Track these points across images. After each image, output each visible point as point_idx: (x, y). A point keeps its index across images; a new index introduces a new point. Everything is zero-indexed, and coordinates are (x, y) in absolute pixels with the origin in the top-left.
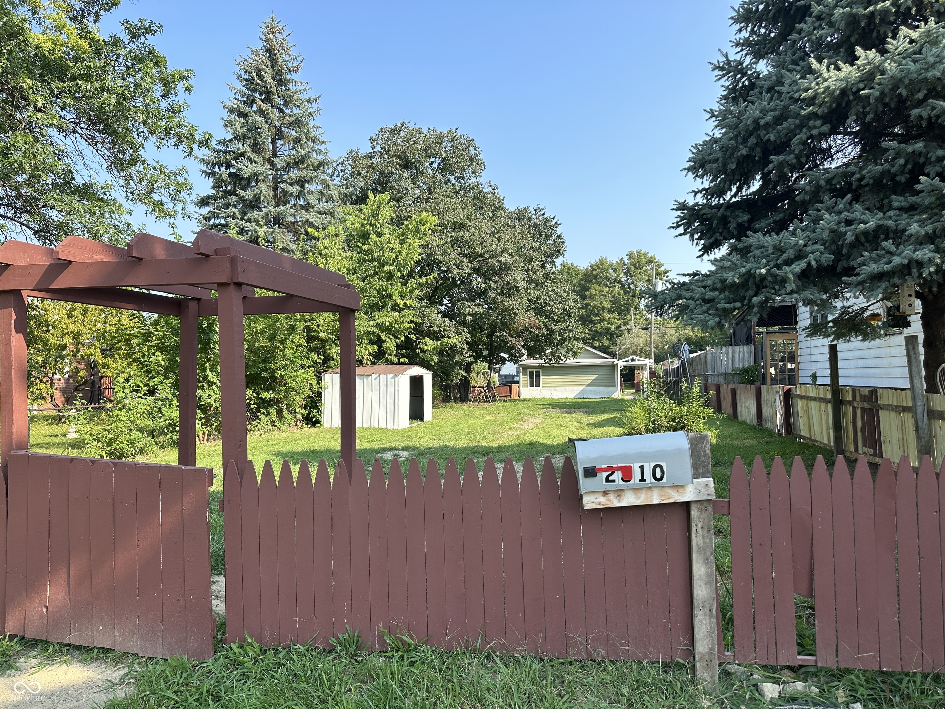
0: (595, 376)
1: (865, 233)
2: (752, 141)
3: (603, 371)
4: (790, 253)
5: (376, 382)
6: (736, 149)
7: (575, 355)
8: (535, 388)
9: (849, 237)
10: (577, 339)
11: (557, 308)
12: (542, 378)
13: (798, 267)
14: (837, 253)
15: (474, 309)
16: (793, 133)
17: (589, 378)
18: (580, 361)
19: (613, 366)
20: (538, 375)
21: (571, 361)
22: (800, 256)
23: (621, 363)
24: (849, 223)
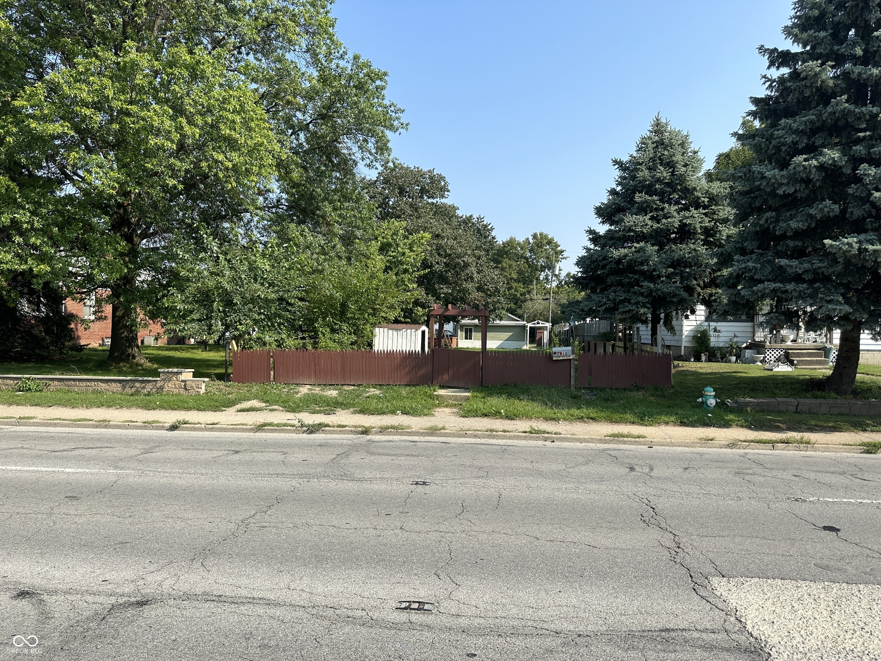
0: (511, 334)
1: (622, 300)
2: (596, 263)
3: (518, 330)
4: (602, 303)
5: (405, 334)
6: (590, 265)
7: (501, 319)
8: (469, 340)
9: (617, 300)
10: (503, 308)
11: (492, 287)
12: (473, 334)
13: (603, 308)
14: (615, 304)
15: (445, 290)
16: (607, 265)
17: (507, 335)
18: (504, 323)
19: (524, 327)
20: (471, 332)
21: (498, 322)
22: (605, 304)
23: (530, 325)
24: (618, 296)
